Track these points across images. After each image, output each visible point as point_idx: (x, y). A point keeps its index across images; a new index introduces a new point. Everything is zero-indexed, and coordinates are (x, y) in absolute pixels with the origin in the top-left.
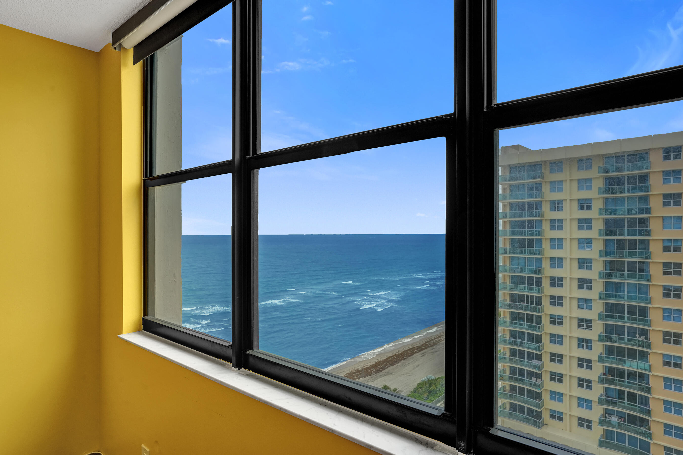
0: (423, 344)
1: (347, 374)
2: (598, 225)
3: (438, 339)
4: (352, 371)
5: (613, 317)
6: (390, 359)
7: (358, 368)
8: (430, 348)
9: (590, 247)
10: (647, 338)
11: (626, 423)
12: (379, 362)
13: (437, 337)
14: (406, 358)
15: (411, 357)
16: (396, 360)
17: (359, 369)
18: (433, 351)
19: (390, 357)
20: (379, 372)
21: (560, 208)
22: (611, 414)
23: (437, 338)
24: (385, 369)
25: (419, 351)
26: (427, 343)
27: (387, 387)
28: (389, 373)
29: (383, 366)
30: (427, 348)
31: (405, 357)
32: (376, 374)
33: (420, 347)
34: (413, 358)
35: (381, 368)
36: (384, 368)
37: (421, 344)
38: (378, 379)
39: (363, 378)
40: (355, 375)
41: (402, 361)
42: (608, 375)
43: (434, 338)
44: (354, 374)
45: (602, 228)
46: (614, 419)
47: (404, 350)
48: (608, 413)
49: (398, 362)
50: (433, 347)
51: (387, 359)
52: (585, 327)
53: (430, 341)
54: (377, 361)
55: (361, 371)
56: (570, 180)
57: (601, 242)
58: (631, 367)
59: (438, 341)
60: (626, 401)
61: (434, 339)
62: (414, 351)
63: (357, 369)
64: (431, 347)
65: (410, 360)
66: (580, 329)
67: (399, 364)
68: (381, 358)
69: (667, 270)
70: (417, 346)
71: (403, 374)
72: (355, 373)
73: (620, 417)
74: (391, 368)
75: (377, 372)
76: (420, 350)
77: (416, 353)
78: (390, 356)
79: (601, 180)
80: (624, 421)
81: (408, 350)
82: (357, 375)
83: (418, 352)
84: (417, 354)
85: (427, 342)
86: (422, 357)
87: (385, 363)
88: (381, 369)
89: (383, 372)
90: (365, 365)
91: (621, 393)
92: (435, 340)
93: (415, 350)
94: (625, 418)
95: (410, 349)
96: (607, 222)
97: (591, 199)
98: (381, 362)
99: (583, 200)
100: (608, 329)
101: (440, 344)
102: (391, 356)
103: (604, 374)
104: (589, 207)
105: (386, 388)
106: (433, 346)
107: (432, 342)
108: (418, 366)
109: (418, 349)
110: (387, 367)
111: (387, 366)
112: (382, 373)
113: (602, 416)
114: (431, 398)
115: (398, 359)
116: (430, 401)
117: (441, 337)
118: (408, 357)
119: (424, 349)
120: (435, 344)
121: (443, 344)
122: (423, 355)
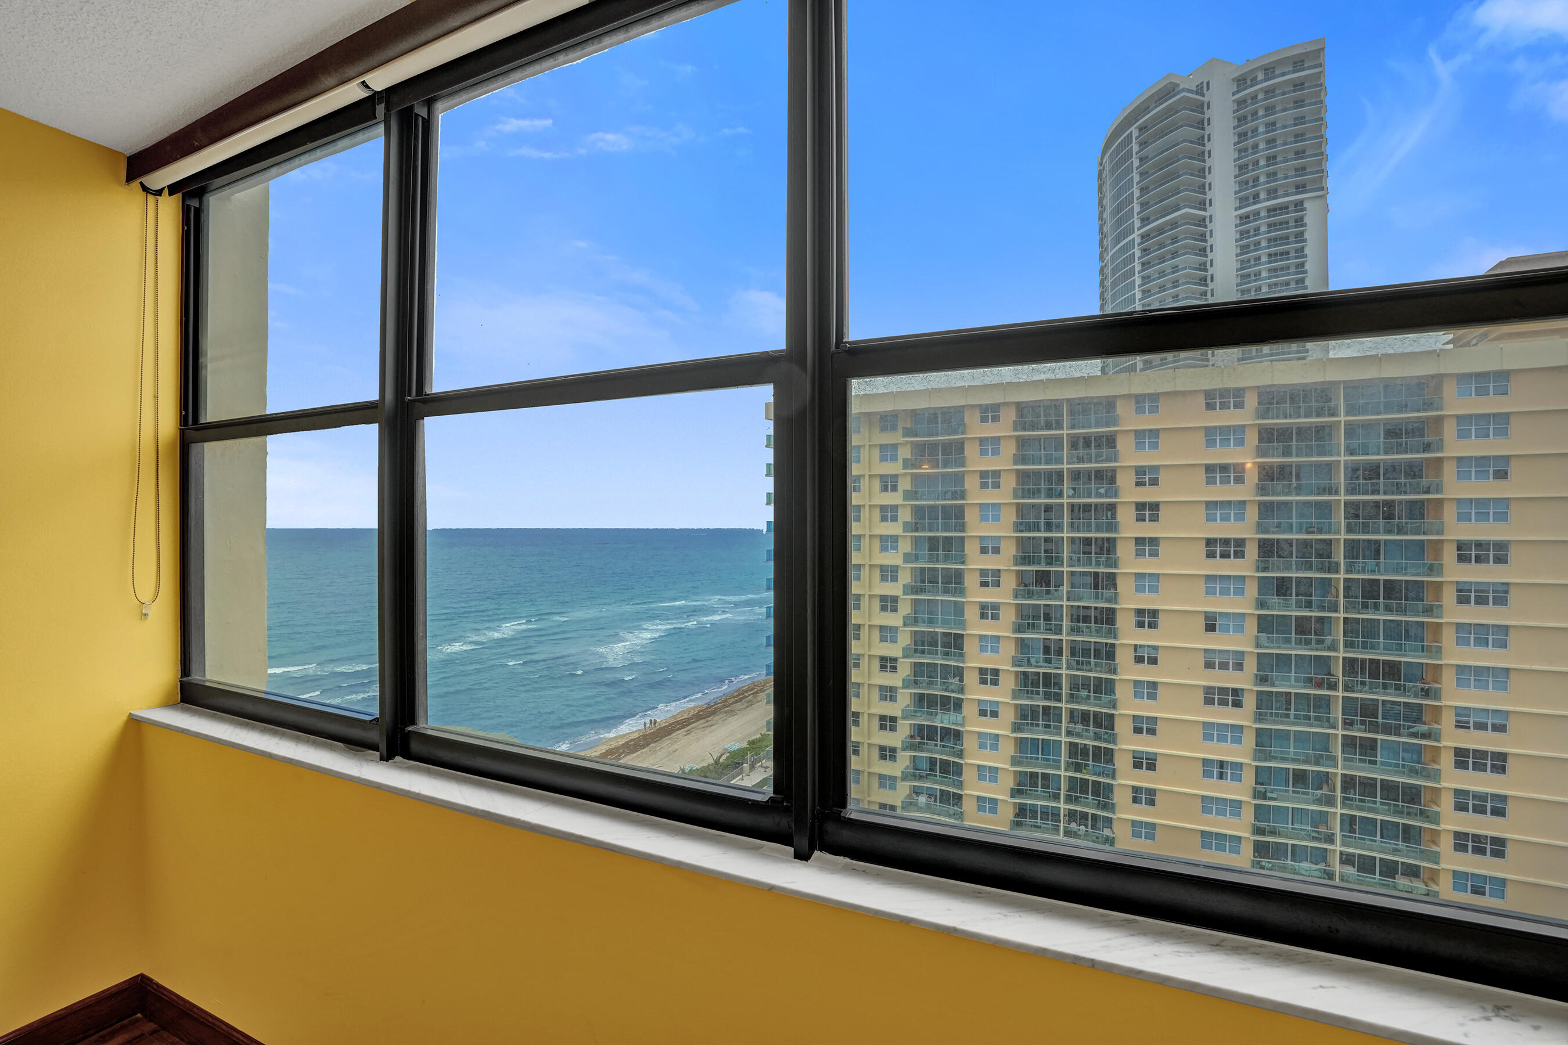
2: (905, 516)
5: (923, 652)
8: (704, 721)
9: (895, 548)
10: (961, 680)
11: (938, 804)
12: (613, 749)
19: (632, 740)
21: (857, 488)
22: (919, 793)
25: (683, 727)
26: (701, 713)
30: (698, 721)
33: (689, 719)
37: (690, 715)
41: (652, 745)
42: (916, 738)
45: (909, 520)
46: (922, 799)
48: (917, 791)
50: (709, 719)
52: (889, 670)
53: (707, 708)
54: (610, 747)
56: (870, 446)
57: (909, 541)
58: (942, 722)
60: (938, 774)
64: (704, 718)
65: (666, 742)
66: (882, 673)
69: (984, 579)
73: (930, 796)
77: (678, 729)
79: (909, 446)
80: (935, 801)
81: (666, 726)
84: (678, 732)
85: (701, 711)
91: (932, 762)
94: (936, 796)
95: (670, 725)
96: (918, 511)
97: (896, 476)
99: (886, 476)
100: (918, 669)
103: (912, 737)
104: (894, 488)
106: (708, 717)
113: (909, 796)
117: (725, 701)
118: (662, 737)
119: (693, 722)
120: (713, 713)
121: (725, 712)
122: (689, 732)
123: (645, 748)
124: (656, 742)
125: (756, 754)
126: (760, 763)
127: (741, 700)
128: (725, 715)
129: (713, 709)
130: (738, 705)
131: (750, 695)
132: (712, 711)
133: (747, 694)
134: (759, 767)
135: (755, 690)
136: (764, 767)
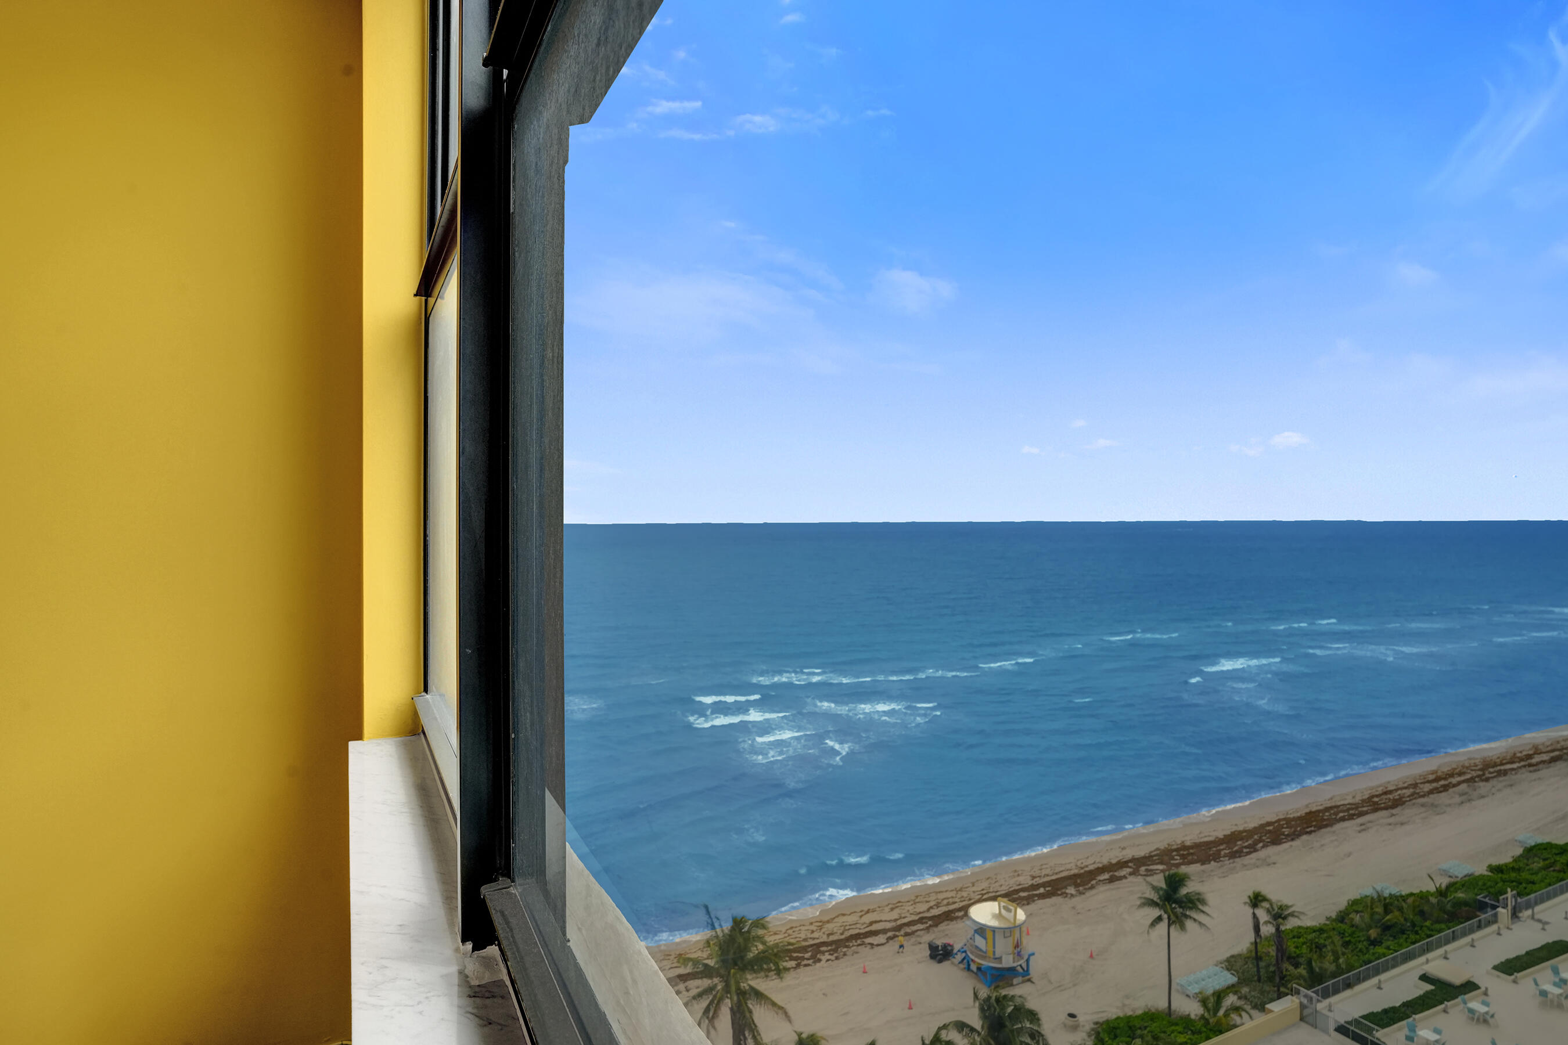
0: (1363, 801)
1: (1157, 849)
3: (1408, 792)
4: (1169, 845)
6: (1271, 828)
7: (1186, 838)
8: (1385, 813)
12: (1240, 832)
13: (1406, 785)
14: (1314, 831)
15: (1329, 829)
16: (1286, 831)
17: (1188, 843)
18: (1392, 820)
19: (1269, 824)
20: (1240, 857)
23: (1406, 788)
24: (1256, 851)
25: (1351, 817)
26: (1376, 799)
27: (1261, 896)
28: (1268, 863)
29: (1250, 842)
30: (1376, 810)
31: (1312, 829)
32: (1231, 861)
33: (1356, 806)
34: (1334, 832)
35: (1246, 847)
36: (1253, 848)
37: (1358, 799)
38: (1237, 873)
39: (1198, 865)
40: (1176, 855)
41: (1305, 837)
43: (1394, 788)
44: (1174, 853)
47: (1307, 811)
49: (1294, 836)
50: (1394, 811)
51: (1262, 826)
53: (1385, 793)
54: (1234, 829)
55: (1191, 847)
59: (1409, 796)
61: (1396, 790)
62: (1336, 814)
63: (1183, 842)
64: (1386, 808)
65: (1325, 836)
67: (1294, 843)
68: (1246, 822)
70: (1346, 802)
71: (1307, 871)
72: (1177, 850)
74: (1272, 850)
75: (1234, 855)
76: (1354, 815)
77: (1343, 819)
78: (1269, 820)
81: (1319, 811)
82: (1183, 857)
83: (1348, 820)
84: (1344, 825)
85: (1377, 796)
86: (1360, 832)
87: (1256, 837)
88: (1245, 850)
89: (1251, 859)
90: (1202, 835)
92: (1399, 792)
93: (1343, 811)
95: (1327, 809)
98: (1245, 831)
101: (1414, 804)
102: (1273, 820)
105: (1260, 898)
106: (1391, 808)
107: (1391, 797)
108: (1349, 856)
109: (1348, 810)
110: (1263, 847)
111: (1261, 845)
112: (1248, 860)
114: (1389, 943)
115: (1293, 829)
116: (1385, 951)
117: (1415, 785)
118: (1320, 827)
119: (1366, 813)
120: (1398, 803)
121: (1423, 805)
122: (1363, 829)
123: (1293, 840)
124: (1310, 833)
125: (1520, 895)
126: (1529, 912)
127: (1445, 788)
128: (1423, 809)
129: (1396, 795)
130: (1443, 798)
131: (1459, 783)
132: (1395, 800)
133: (1454, 780)
134: (1528, 917)
135: (1468, 776)
136: (1539, 921)
